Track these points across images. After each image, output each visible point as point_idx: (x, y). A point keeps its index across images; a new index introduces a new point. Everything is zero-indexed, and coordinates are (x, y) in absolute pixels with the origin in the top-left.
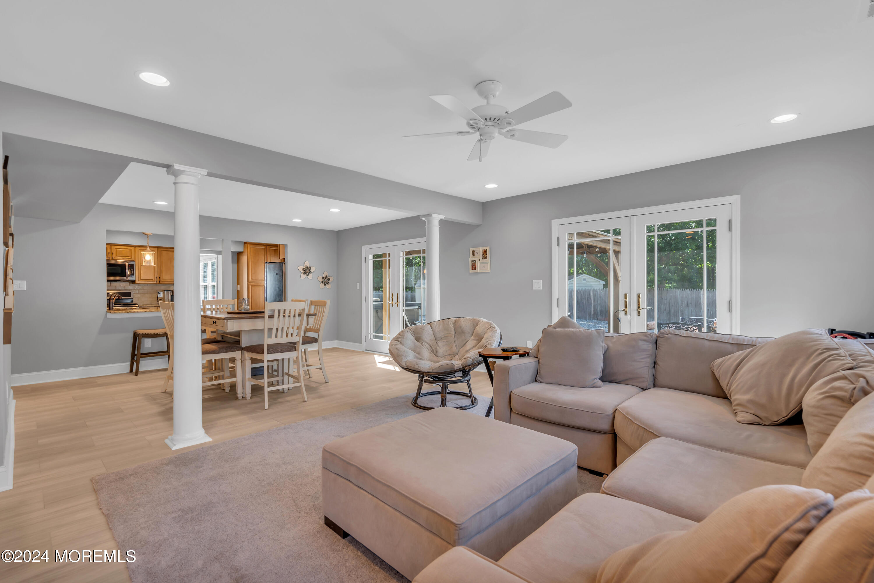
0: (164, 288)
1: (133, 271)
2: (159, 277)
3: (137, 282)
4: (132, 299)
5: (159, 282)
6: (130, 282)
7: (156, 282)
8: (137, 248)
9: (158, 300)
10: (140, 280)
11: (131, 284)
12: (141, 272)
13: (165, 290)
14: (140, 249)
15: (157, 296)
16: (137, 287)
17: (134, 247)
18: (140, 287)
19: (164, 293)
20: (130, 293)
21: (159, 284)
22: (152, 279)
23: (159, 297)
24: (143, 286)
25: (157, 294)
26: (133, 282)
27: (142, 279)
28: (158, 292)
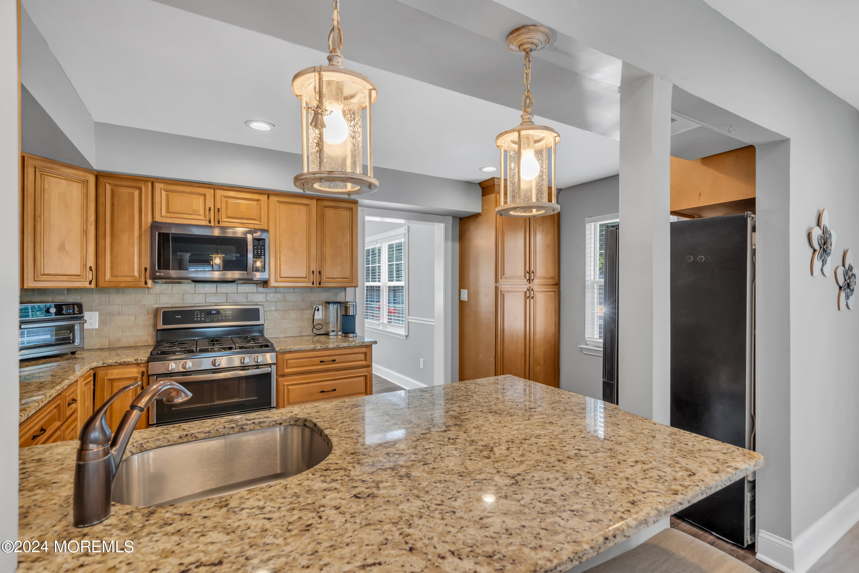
0: (325, 296)
1: (264, 255)
2: (320, 272)
3: (273, 283)
4: (263, 325)
5: (320, 283)
6: (257, 284)
7: (313, 283)
8: (273, 199)
9: (315, 325)
10: (279, 278)
11: (261, 289)
12: (282, 260)
13: (329, 303)
14: (279, 202)
15: (312, 317)
16: (271, 294)
17: (266, 197)
18: (278, 295)
19: (326, 309)
20: (259, 309)
21: (318, 287)
22: (305, 276)
23: (316, 317)
24: (285, 293)
25: (313, 311)
26: (265, 283)
27: (282, 276)
28: (315, 307)
